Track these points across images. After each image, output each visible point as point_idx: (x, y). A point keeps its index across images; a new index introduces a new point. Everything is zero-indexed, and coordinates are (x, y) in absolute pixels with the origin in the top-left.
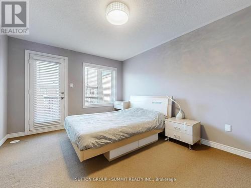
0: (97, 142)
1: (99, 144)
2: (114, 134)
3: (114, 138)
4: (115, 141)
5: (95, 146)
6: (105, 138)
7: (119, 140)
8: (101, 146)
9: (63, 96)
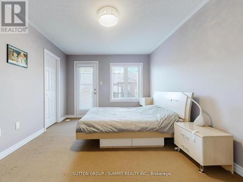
0: (87, 129)
1: (88, 131)
2: (102, 126)
3: (101, 129)
4: (102, 132)
5: (85, 131)
6: (94, 127)
7: (106, 132)
8: (90, 132)
9: (95, 91)
